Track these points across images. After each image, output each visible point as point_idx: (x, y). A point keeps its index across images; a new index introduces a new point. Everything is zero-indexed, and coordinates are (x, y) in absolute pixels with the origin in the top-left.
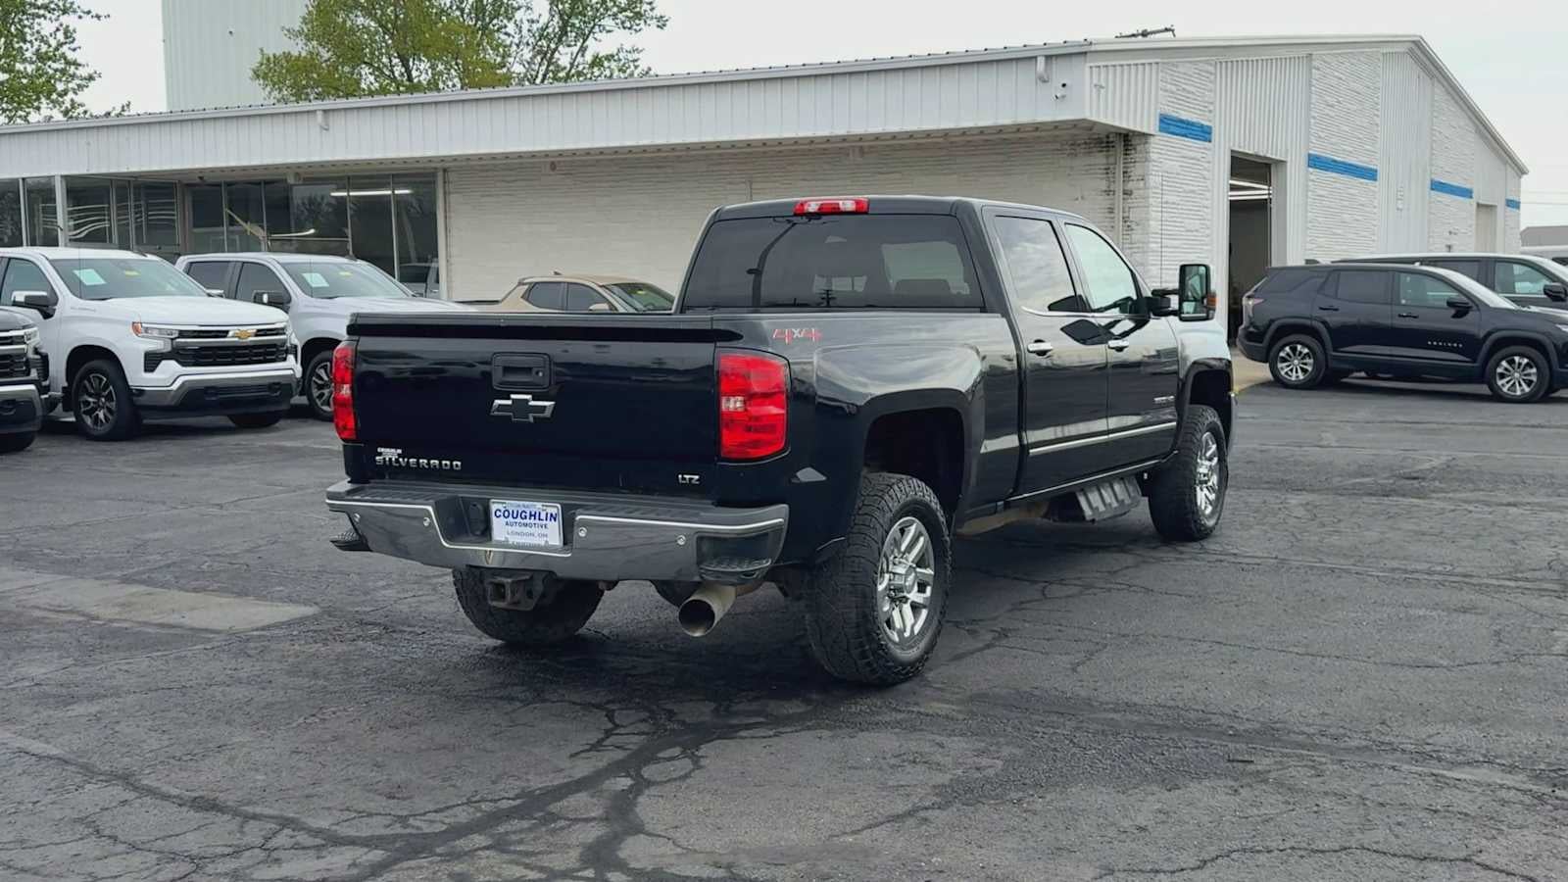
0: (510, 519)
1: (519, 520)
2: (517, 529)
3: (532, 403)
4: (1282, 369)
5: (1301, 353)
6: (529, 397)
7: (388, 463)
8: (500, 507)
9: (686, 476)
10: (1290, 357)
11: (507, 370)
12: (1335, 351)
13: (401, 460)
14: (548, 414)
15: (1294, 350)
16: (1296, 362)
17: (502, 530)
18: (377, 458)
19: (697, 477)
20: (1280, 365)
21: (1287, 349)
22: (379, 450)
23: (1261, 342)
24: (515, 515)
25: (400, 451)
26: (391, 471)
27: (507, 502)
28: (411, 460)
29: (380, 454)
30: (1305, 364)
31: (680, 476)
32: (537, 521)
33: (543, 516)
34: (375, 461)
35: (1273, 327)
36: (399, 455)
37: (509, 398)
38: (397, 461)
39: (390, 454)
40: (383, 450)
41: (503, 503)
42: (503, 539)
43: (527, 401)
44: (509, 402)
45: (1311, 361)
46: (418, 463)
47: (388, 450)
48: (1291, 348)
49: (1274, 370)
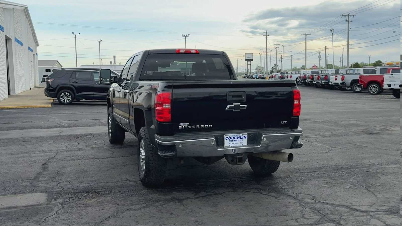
0: (231, 140)
1: (234, 139)
2: (233, 142)
3: (241, 105)
4: (62, 99)
5: (67, 95)
6: (240, 104)
7: (183, 128)
8: (228, 137)
9: (283, 122)
10: (64, 96)
11: (233, 96)
12: (77, 94)
13: (189, 126)
14: (245, 108)
15: (65, 94)
16: (66, 97)
17: (227, 143)
18: (179, 127)
19: (286, 122)
20: (61, 98)
21: (63, 94)
22: (180, 124)
23: (55, 92)
24: (232, 138)
25: (188, 124)
26: (184, 130)
27: (231, 135)
28: (193, 126)
29: (181, 125)
30: (69, 98)
31: (282, 122)
32: (240, 139)
33: (242, 137)
34: (179, 128)
35: (58, 88)
36: (188, 125)
37: (233, 105)
38: (187, 127)
39: (184, 125)
40: (181, 124)
41: (229, 135)
42: (228, 146)
43: (239, 105)
44: (233, 106)
45: (70, 97)
46: (196, 127)
47: (184, 124)
48: (64, 93)
49: (59, 100)
